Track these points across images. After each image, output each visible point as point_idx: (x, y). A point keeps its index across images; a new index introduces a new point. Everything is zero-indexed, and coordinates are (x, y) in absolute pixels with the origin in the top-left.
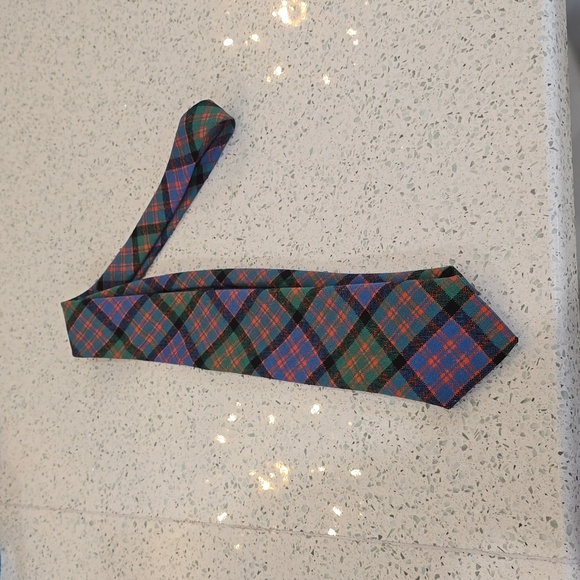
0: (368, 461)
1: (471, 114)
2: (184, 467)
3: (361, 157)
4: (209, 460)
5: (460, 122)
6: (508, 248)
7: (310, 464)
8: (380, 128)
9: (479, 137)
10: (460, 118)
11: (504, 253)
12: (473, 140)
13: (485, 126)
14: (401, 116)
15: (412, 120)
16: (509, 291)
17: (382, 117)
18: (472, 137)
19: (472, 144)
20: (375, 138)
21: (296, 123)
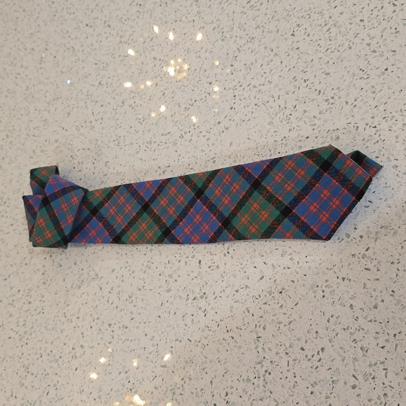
0: (268, 394)
1: (367, 124)
2: (100, 391)
3: (273, 151)
4: (123, 385)
5: (357, 130)
6: (396, 228)
7: (215, 393)
8: (290, 130)
9: (373, 142)
10: (357, 127)
11: (392, 232)
12: (368, 144)
13: (378, 134)
14: (307, 122)
15: (317, 126)
16: (396, 262)
17: (292, 123)
18: (367, 141)
19: (367, 147)
20: (285, 137)
21: (219, 123)
